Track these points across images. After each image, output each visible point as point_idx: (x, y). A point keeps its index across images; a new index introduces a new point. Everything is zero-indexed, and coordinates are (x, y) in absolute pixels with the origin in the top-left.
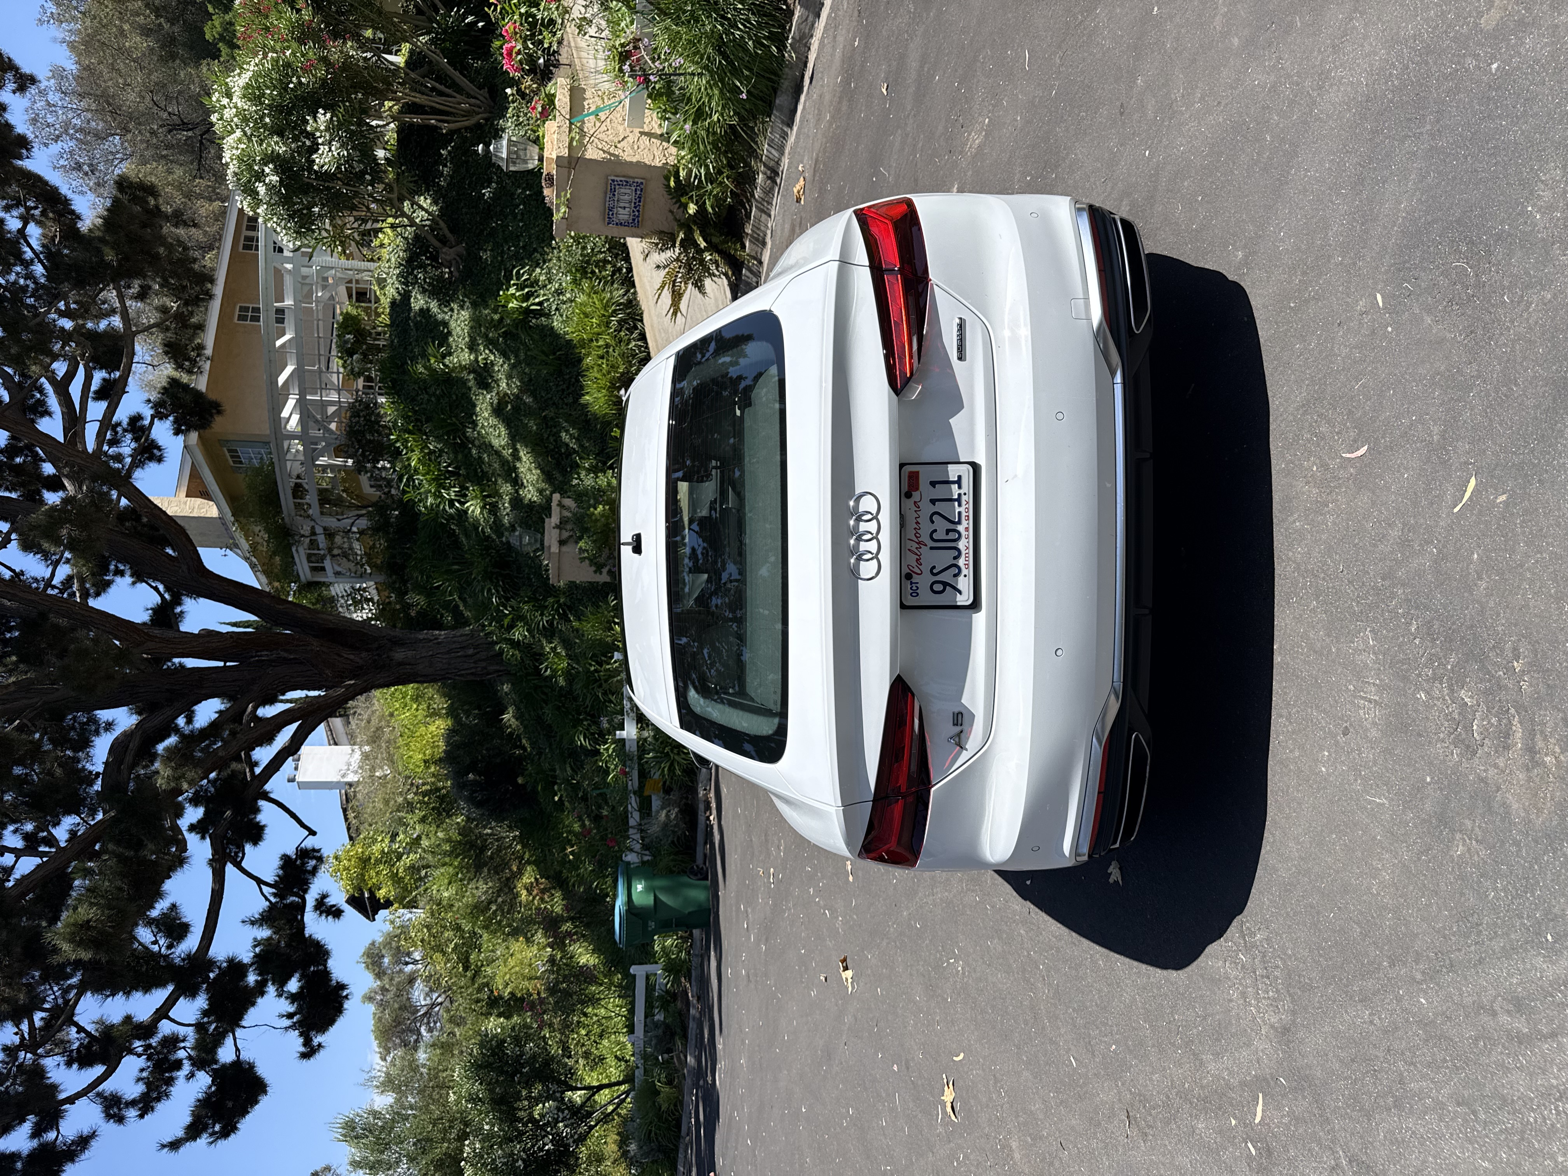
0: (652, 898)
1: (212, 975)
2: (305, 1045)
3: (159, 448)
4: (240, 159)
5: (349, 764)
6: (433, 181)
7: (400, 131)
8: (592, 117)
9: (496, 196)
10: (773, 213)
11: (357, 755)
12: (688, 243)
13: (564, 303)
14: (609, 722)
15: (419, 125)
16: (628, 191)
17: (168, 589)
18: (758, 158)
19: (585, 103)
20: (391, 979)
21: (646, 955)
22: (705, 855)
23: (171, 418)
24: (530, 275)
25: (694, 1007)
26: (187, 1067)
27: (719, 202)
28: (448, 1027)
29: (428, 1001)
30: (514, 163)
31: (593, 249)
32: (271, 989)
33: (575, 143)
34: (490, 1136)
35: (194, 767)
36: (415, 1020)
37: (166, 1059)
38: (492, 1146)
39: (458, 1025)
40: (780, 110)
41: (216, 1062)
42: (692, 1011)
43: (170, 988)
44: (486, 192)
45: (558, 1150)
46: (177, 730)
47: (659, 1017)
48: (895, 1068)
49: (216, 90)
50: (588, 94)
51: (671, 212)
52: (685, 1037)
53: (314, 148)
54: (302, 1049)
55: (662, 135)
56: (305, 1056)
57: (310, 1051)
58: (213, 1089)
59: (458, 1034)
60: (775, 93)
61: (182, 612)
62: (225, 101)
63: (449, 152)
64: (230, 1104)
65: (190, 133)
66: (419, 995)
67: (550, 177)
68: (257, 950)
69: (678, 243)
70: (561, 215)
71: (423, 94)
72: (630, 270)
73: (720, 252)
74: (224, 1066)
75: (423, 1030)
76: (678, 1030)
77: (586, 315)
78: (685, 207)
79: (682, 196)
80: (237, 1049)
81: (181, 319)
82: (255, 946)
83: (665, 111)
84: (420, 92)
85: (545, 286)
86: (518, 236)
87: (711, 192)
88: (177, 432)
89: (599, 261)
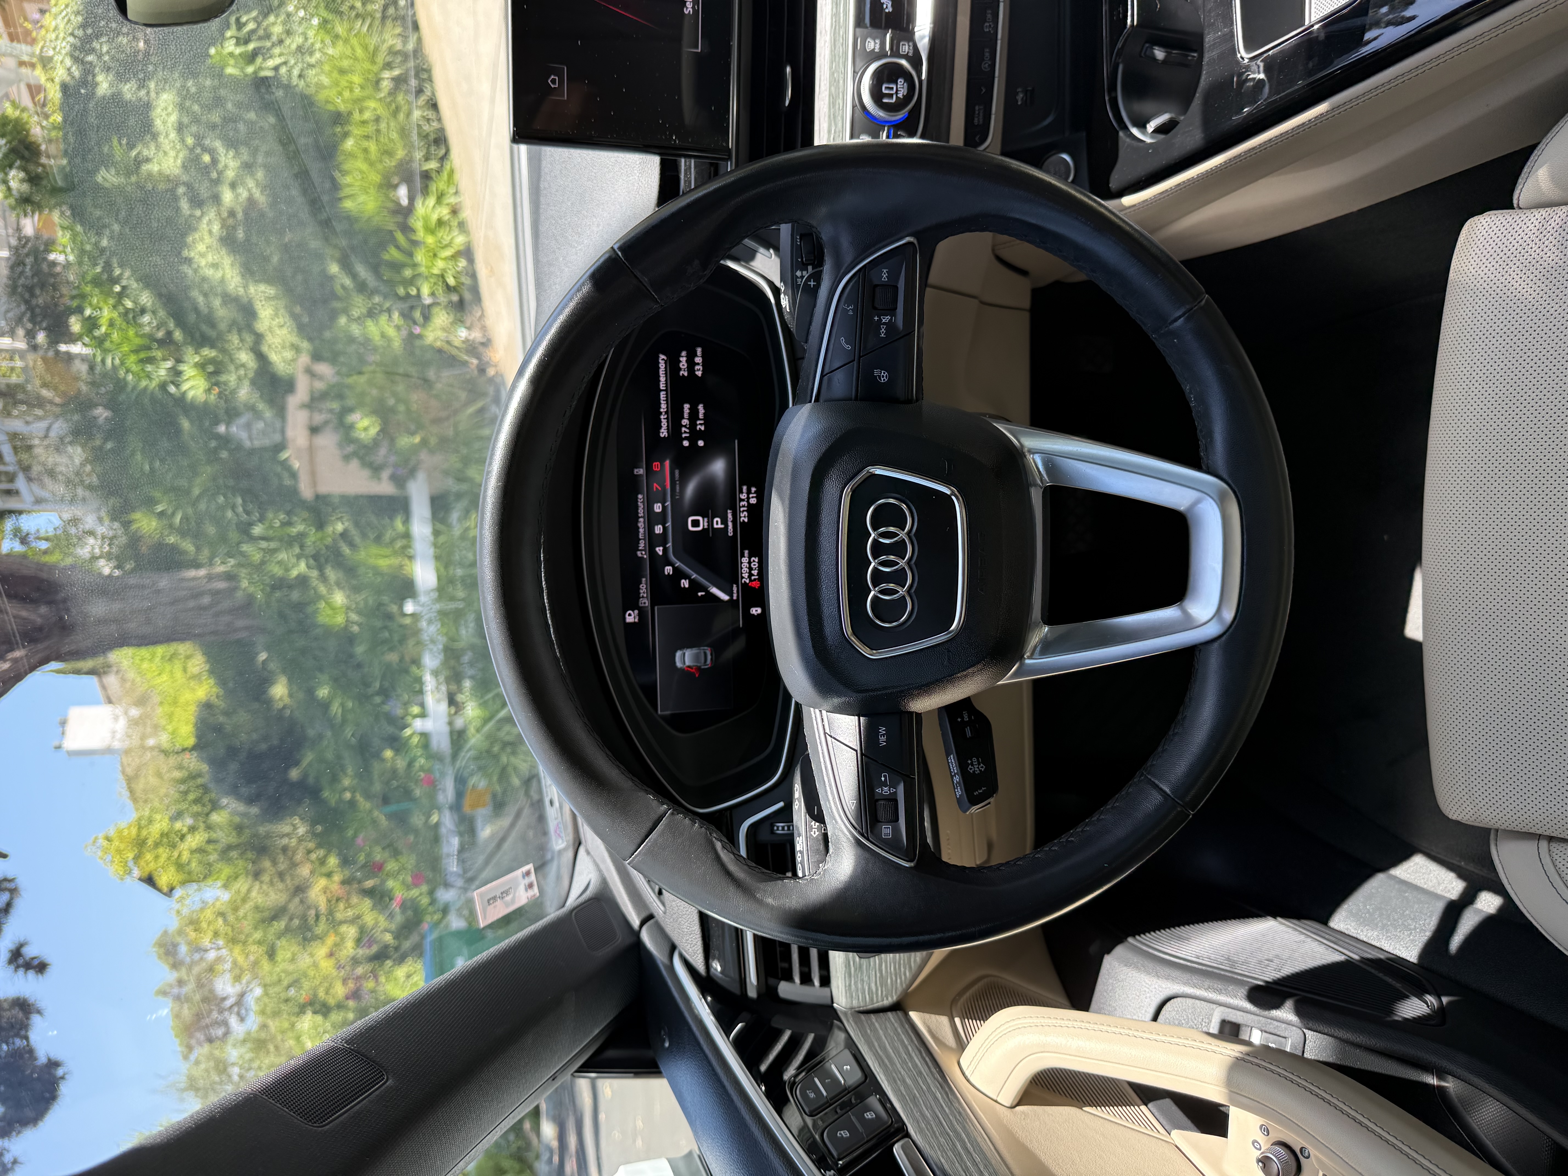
5: (114, 732)
11: (122, 723)
13: (311, 66)
20: (190, 969)
24: (259, 25)
36: (222, 1011)
75: (232, 1021)
77: (342, 72)
85: (281, 42)
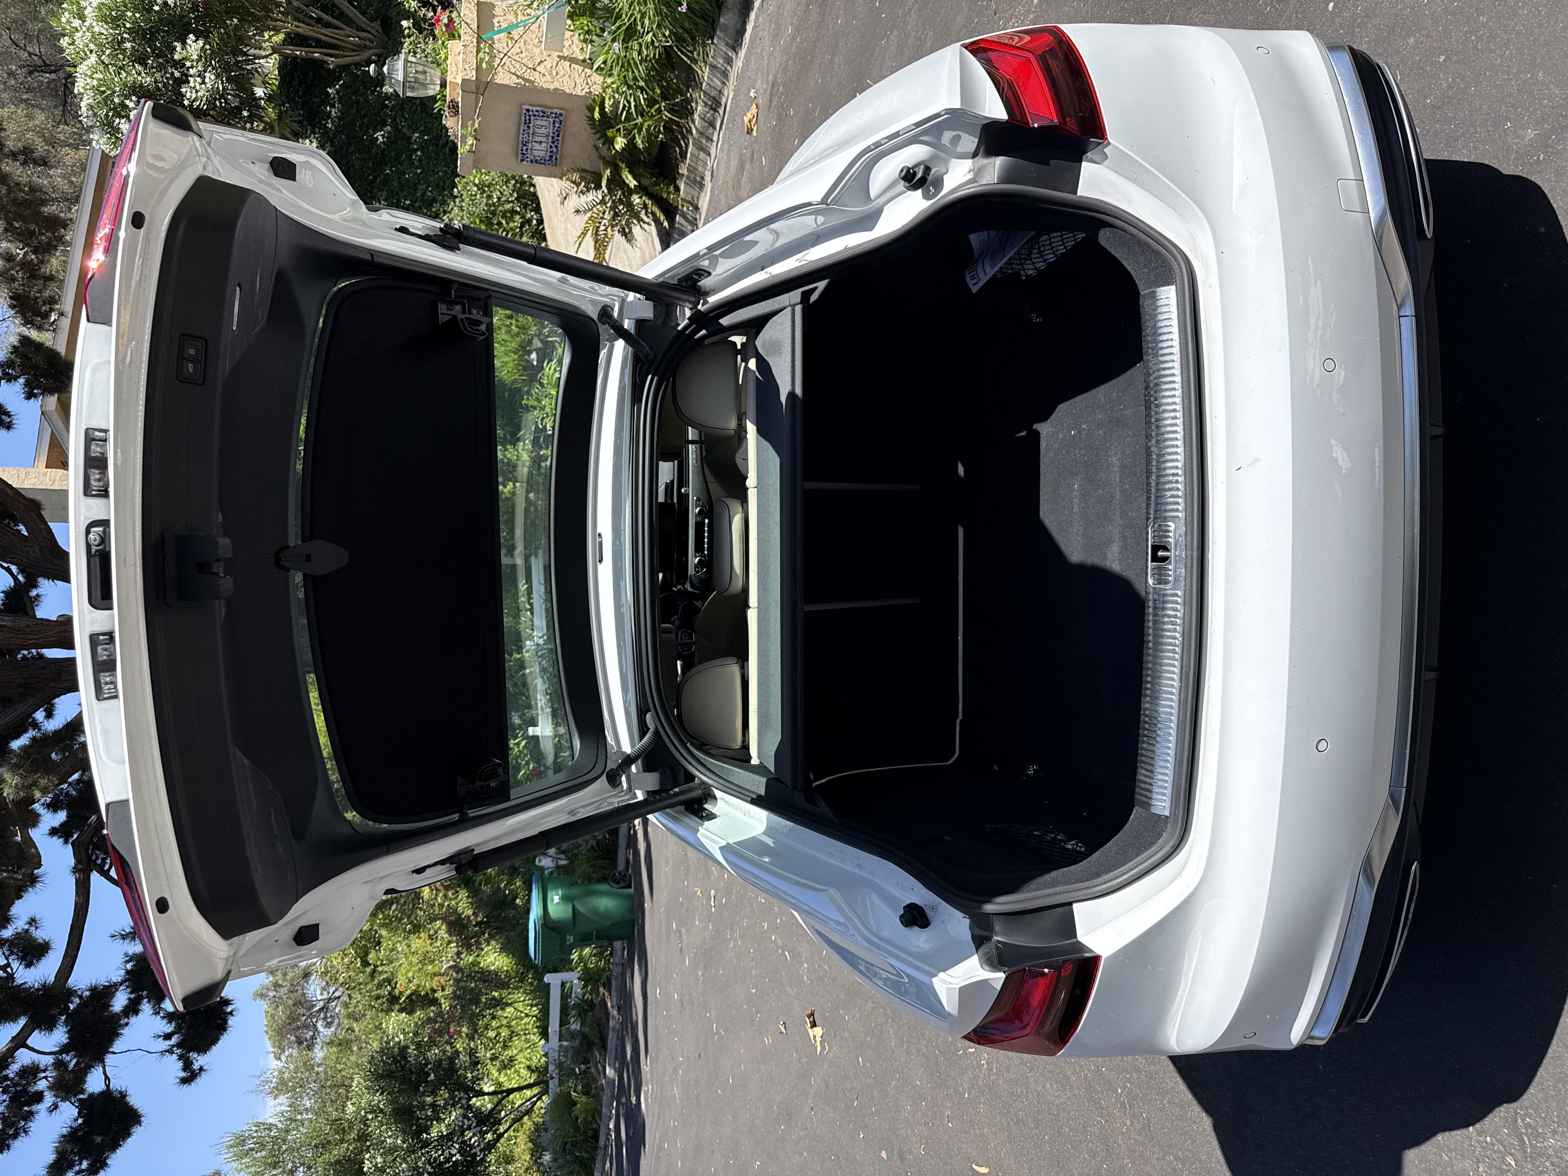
0: (570, 909)
1: (72, 1006)
2: (184, 1069)
3: (8, 414)
4: (96, 90)
6: (320, 122)
7: (282, 67)
8: (503, 35)
9: (391, 140)
10: (713, 152)
12: (616, 182)
14: (520, 717)
15: (303, 59)
16: (545, 123)
17: (21, 571)
18: (698, 86)
19: (495, 21)
20: (285, 975)
21: (561, 964)
22: (627, 860)
23: (22, 380)
25: (614, 1018)
26: (49, 1099)
27: (650, 137)
28: (346, 1023)
29: (325, 996)
30: (412, 88)
31: (499, 199)
32: (146, 1007)
33: (484, 65)
34: (394, 1149)
35: (48, 774)
36: (311, 1016)
37: (25, 1091)
38: (395, 1160)
39: (356, 1020)
40: (725, 29)
41: (83, 1091)
42: (612, 1023)
43: (22, 1021)
44: (380, 136)
45: (465, 1160)
46: (35, 725)
47: (575, 1026)
48: (884, 1154)
49: (66, 10)
50: (498, 11)
51: (596, 147)
52: (604, 1047)
53: (184, 80)
54: (183, 1074)
55: (584, 61)
56: (185, 1081)
57: (190, 1075)
58: (80, 1121)
59: (357, 1029)
60: (720, 9)
61: (38, 596)
62: (77, 23)
63: (338, 92)
64: (99, 1139)
65: (53, 76)
66: (315, 991)
67: (454, 106)
68: (129, 966)
69: (604, 183)
70: (468, 147)
71: (308, 25)
72: (541, 222)
73: (650, 196)
74: (91, 1096)
75: (320, 1025)
76: (597, 1041)
78: (611, 142)
79: (608, 128)
80: (107, 1078)
81: (32, 271)
82: (127, 962)
83: (588, 32)
84: (303, 22)
86: (415, 184)
87: (642, 125)
88: (30, 396)
89: (506, 211)
